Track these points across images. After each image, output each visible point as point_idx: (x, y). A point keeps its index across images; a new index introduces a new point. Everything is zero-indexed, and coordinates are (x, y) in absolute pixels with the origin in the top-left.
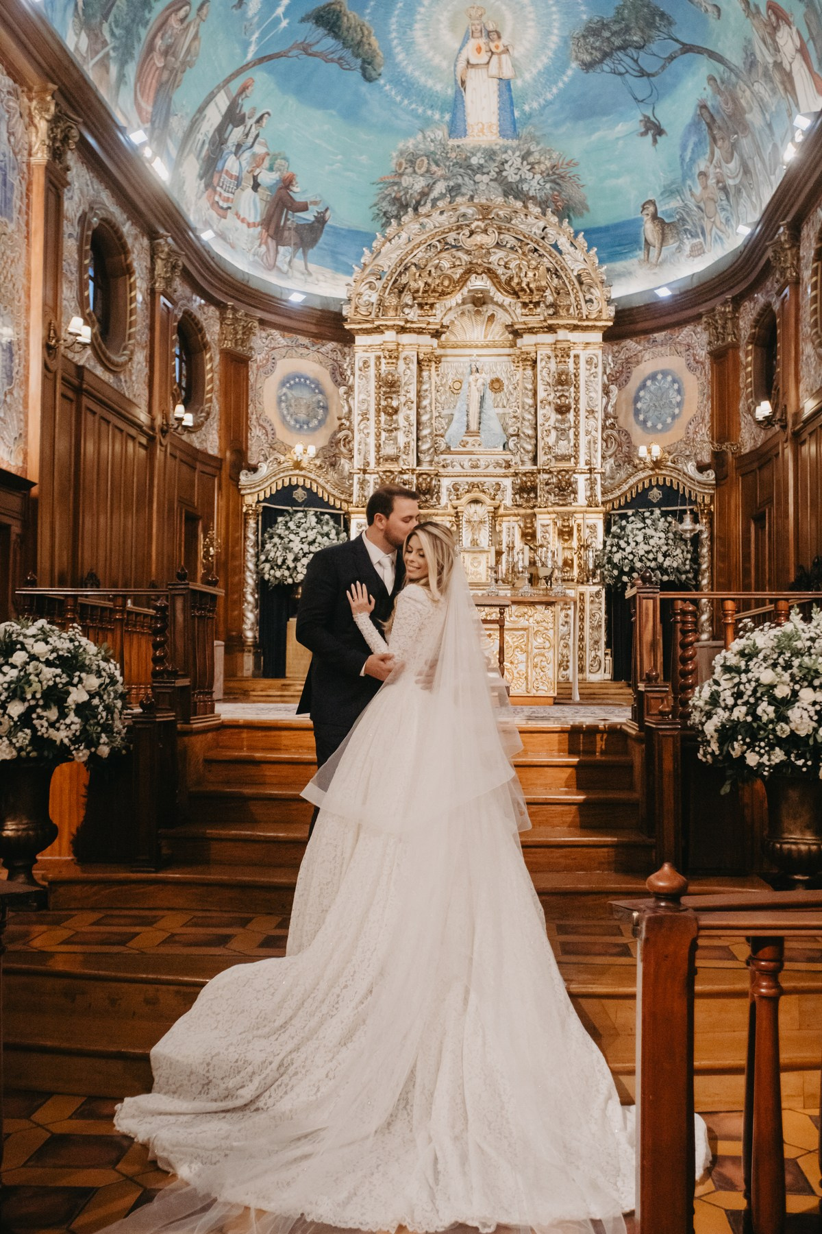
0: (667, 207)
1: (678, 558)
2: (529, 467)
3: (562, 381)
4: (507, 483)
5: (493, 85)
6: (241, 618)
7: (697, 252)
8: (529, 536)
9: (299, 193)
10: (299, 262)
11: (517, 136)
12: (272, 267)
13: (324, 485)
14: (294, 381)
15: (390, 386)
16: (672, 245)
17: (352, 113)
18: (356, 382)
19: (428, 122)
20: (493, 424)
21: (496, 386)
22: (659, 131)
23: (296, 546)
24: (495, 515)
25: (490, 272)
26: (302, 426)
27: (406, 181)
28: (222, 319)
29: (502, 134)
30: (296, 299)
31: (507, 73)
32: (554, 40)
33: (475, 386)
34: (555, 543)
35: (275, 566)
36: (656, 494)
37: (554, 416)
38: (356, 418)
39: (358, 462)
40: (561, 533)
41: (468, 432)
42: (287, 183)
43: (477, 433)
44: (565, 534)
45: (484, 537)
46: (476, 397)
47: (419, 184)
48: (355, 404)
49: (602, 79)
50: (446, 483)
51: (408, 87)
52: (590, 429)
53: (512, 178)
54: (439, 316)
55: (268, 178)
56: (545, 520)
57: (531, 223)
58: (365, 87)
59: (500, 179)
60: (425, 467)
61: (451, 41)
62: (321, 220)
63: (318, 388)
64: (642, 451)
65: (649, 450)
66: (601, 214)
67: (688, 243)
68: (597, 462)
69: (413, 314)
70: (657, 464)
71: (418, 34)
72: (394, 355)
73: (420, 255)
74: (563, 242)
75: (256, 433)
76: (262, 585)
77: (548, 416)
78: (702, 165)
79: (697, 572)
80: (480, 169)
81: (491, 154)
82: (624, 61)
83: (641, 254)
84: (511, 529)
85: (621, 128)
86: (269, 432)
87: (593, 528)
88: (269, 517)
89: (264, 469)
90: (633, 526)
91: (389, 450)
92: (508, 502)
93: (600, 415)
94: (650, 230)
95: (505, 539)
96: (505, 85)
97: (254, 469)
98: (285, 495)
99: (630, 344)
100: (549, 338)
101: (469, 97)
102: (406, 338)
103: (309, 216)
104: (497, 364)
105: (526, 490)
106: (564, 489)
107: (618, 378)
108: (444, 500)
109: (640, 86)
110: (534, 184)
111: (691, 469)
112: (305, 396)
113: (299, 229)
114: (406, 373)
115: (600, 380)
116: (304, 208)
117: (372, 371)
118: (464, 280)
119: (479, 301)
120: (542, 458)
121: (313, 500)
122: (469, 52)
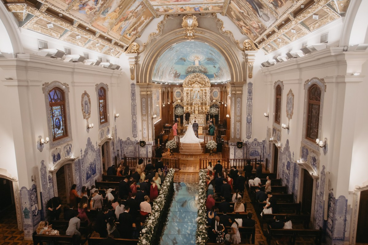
0: (216, 74)
1: (217, 112)
2: (202, 102)
3: (205, 93)
4: (200, 103)
5: (198, 61)
6: (173, 118)
7: (219, 79)
8: (202, 109)
9: (177, 73)
10: (177, 79)
11: (200, 65)
12: (175, 81)
13: (181, 104)
14: (178, 92)
15: (188, 93)
16: (217, 78)
17: (183, 64)
18: (184, 93)
19: (191, 64)
20: (198, 96)
21: (199, 92)
22: (215, 67)
23: (179, 112)
24: (199, 107)
25: (198, 82)
26: (178, 97)
27: (189, 69)
28: (170, 88)
29: (199, 65)
30: (178, 84)
31: (199, 60)
32: (204, 58)
33: (197, 92)
34: (205, 110)
35: (176, 113)
36: (215, 105)
37: (205, 96)
38: (184, 97)
39: (184, 101)
40: (205, 109)
41: (196, 97)
42: (176, 72)
43: (197, 98)
44: (206, 109)
45: (197, 109)
46: (196, 94)
47: (190, 70)
48: (184, 95)
49: (209, 62)
50: (194, 103)
51: (189, 61)
52: (208, 97)
53: (200, 69)
54: (193, 85)
55: (174, 72)
56: (204, 107)
57: (203, 76)
58: (184, 62)
59: (199, 69)
60: (191, 102)
61: (193, 58)
62: (180, 75)
63: (180, 92)
64: (213, 101)
65: (214, 101)
66: (210, 73)
67: (219, 78)
68: (209, 101)
69: (190, 86)
70: (215, 102)
71: (190, 58)
72: (188, 90)
73: (190, 79)
74: (206, 78)
75: (174, 99)
76: (175, 115)
77: (204, 96)
78: (219, 72)
79: (219, 113)
80: (197, 68)
81: (198, 67)
82: (211, 61)
83: (214, 78)
84: (200, 108)
85: (212, 66)
86: (175, 98)
87: (209, 108)
88: (175, 108)
89: (175, 103)
90: (212, 109)
91: (188, 100)
92: (200, 105)
93: (209, 96)
94: (215, 76)
95: (200, 109)
96: (199, 61)
97: (174, 103)
98: (177, 105)
99: (213, 87)
100: (204, 88)
101: (195, 62)
102: (189, 88)
103: (179, 74)
104: (198, 89)
105: (202, 104)
106: (206, 104)
107: (211, 92)
108: (193, 105)
109: (213, 63)
110: (203, 70)
111: (218, 103)
112: (178, 94)
113: (177, 76)
114: (189, 92)
115: (209, 92)
116: (178, 74)
117: (186, 92)
118: (195, 82)
119: (197, 83)
120: (203, 101)
121: (180, 105)
122: (195, 58)
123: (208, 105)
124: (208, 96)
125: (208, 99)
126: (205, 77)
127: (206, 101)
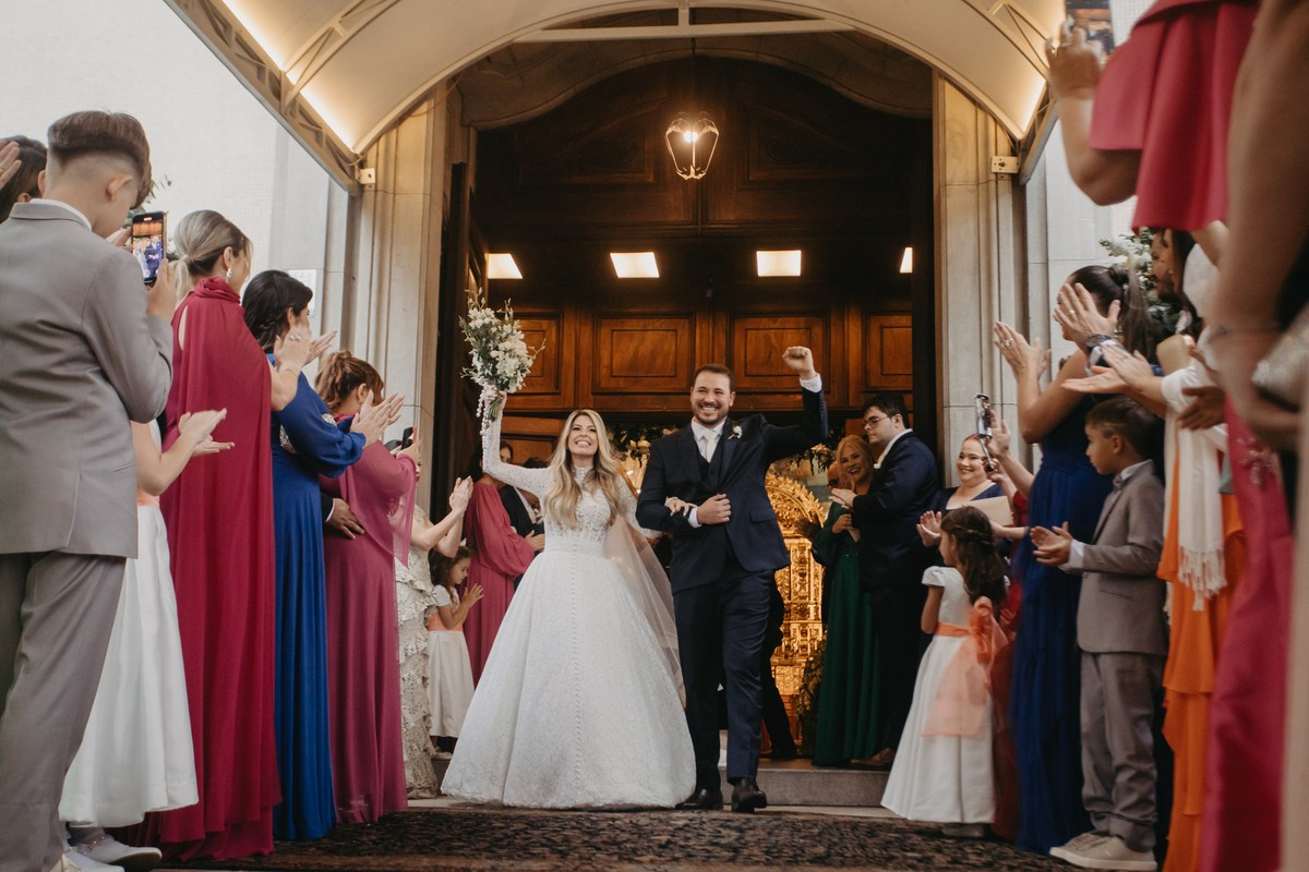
123: (816, 616)
124: (816, 576)
125: (813, 589)
126: (801, 493)
127: (804, 598)
